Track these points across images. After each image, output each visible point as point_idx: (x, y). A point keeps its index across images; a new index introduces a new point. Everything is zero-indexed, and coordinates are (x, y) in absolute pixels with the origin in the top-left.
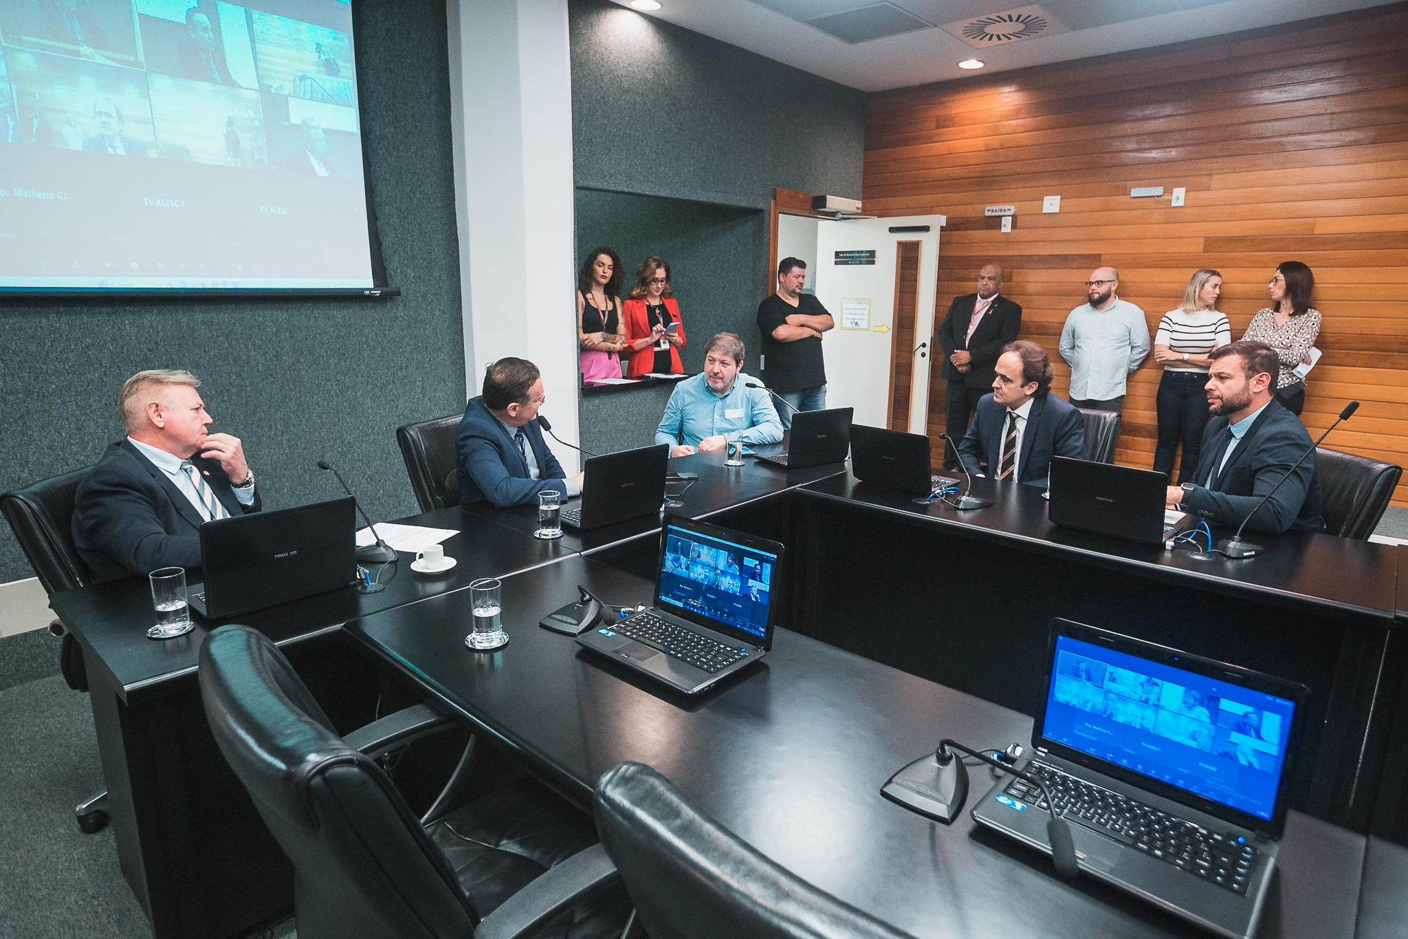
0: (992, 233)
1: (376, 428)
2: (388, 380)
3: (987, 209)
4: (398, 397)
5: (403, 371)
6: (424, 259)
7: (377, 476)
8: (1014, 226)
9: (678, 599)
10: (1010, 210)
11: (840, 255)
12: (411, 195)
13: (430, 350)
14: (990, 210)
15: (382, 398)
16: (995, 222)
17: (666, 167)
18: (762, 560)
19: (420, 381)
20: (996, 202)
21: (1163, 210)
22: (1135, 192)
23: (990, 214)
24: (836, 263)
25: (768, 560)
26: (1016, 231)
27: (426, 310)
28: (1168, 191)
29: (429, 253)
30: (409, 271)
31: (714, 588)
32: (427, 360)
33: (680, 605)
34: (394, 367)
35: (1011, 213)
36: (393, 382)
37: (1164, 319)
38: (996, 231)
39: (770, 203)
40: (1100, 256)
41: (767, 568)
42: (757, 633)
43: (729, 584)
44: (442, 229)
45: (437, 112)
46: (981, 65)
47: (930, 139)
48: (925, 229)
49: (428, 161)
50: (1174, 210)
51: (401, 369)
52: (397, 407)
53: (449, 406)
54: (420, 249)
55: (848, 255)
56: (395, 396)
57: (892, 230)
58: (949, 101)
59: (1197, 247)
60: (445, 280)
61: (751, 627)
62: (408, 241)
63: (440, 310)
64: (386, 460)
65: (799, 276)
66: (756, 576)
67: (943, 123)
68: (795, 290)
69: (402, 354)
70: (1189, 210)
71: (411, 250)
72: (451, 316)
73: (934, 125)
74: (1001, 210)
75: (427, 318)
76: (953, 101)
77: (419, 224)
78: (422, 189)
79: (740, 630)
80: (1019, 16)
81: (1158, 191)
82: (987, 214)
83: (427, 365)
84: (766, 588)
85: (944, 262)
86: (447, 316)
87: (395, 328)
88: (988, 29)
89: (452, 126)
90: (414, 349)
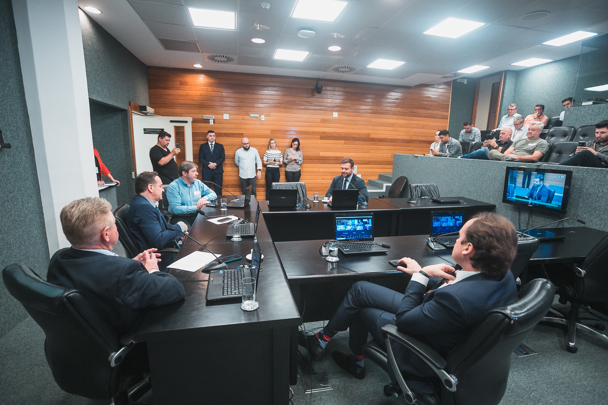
0: (207, 125)
1: (2, 230)
2: (5, 200)
3: (204, 116)
4: (11, 210)
5: (12, 193)
6: (14, 126)
7: (6, 260)
8: (214, 123)
9: (343, 237)
10: (212, 117)
11: (147, 130)
12: (4, 88)
13: (23, 180)
14: (206, 117)
15: (3, 211)
16: (207, 121)
17: (99, 87)
18: (368, 219)
19: (20, 198)
20: (207, 114)
21: (259, 121)
22: (251, 115)
23: (205, 118)
24: (145, 133)
25: (370, 218)
26: (215, 124)
27: (19, 156)
28: (260, 116)
29: (16, 123)
30: (8, 133)
31: (355, 230)
32: (22, 186)
33: (344, 239)
34: (7, 192)
35: (213, 118)
36: (8, 201)
37: (266, 153)
38: (208, 124)
39: (129, 107)
40: (242, 134)
41: (370, 220)
42: (370, 237)
43: (359, 228)
44: (21, 109)
45: (11, 40)
46: (201, 67)
47: (178, 89)
48: (186, 122)
49: (10, 68)
50: (262, 121)
51: (10, 193)
52: (11, 215)
53: (35, 211)
54: (12, 121)
55: (150, 130)
56: (10, 209)
57: (171, 121)
58: (184, 76)
59: (269, 132)
60: (25, 139)
61: (368, 237)
62: (6, 115)
63: (25, 156)
64: (10, 249)
65: (168, 140)
66: (366, 223)
67: (182, 83)
68: (165, 145)
69: (10, 183)
70: (266, 122)
71: (8, 121)
72: (30, 160)
73: (179, 84)
74: (209, 117)
75: (20, 161)
76: (186, 76)
77: (10, 105)
78: (9, 85)
79: (365, 238)
80: (226, 56)
81: (258, 115)
82: (204, 118)
83: (22, 189)
84: (371, 225)
85: (194, 134)
86: (29, 159)
87: (5, 168)
88: (216, 58)
89: (19, 50)
90: (15, 180)
